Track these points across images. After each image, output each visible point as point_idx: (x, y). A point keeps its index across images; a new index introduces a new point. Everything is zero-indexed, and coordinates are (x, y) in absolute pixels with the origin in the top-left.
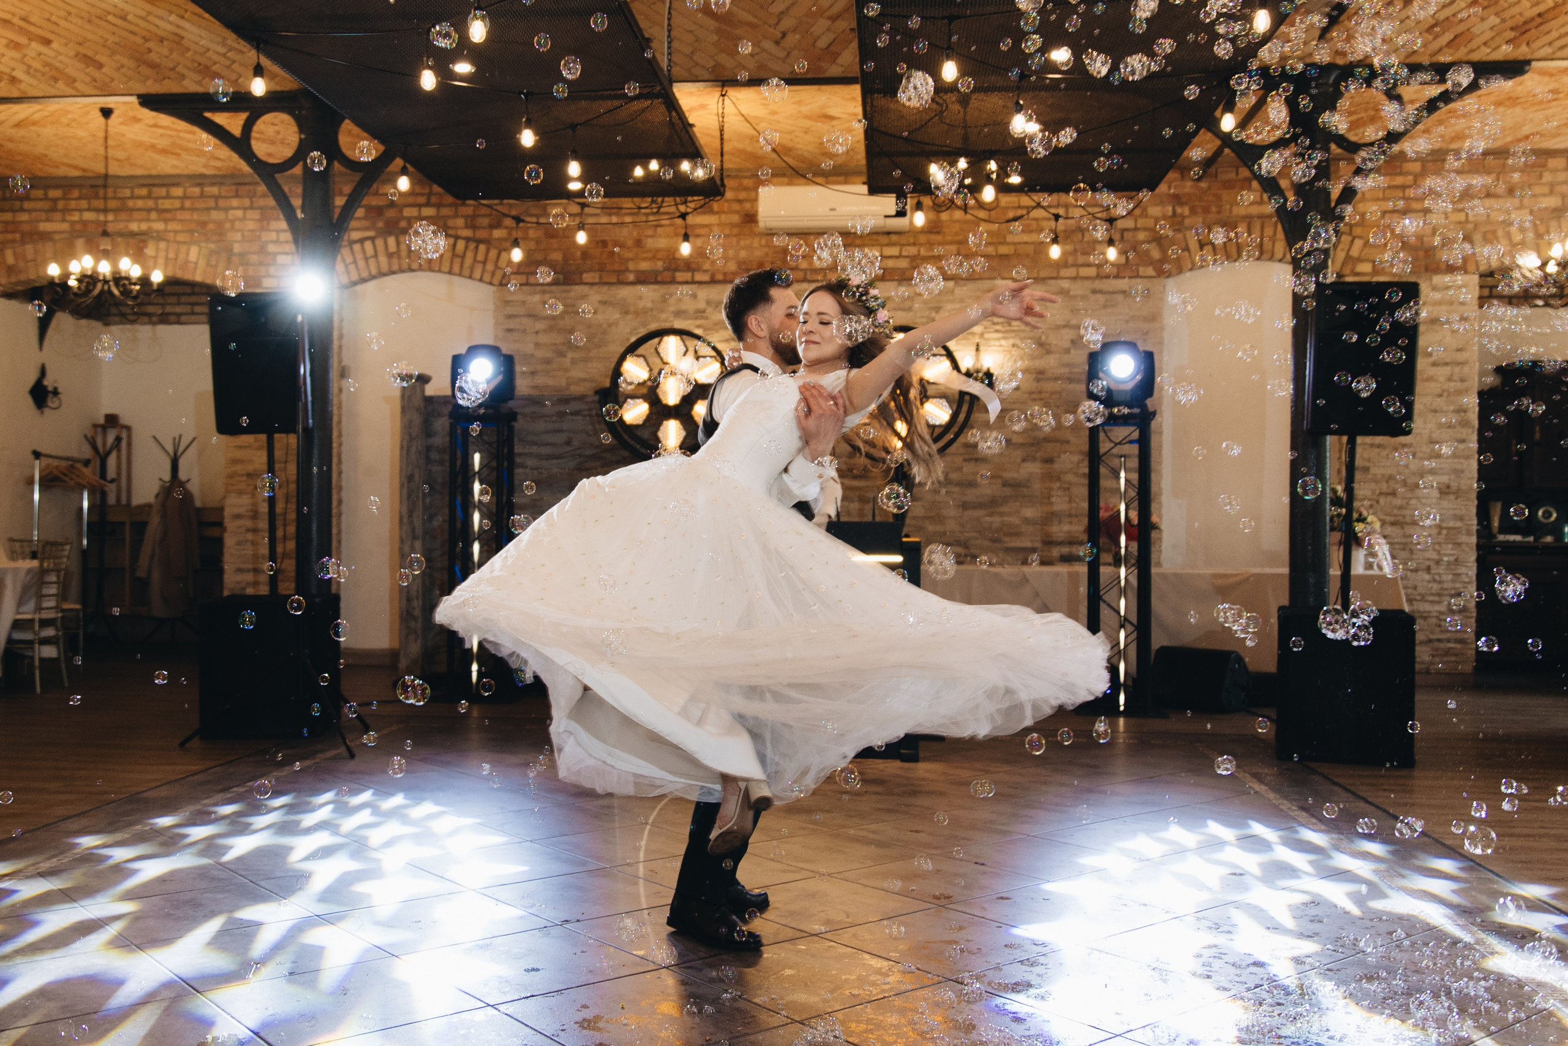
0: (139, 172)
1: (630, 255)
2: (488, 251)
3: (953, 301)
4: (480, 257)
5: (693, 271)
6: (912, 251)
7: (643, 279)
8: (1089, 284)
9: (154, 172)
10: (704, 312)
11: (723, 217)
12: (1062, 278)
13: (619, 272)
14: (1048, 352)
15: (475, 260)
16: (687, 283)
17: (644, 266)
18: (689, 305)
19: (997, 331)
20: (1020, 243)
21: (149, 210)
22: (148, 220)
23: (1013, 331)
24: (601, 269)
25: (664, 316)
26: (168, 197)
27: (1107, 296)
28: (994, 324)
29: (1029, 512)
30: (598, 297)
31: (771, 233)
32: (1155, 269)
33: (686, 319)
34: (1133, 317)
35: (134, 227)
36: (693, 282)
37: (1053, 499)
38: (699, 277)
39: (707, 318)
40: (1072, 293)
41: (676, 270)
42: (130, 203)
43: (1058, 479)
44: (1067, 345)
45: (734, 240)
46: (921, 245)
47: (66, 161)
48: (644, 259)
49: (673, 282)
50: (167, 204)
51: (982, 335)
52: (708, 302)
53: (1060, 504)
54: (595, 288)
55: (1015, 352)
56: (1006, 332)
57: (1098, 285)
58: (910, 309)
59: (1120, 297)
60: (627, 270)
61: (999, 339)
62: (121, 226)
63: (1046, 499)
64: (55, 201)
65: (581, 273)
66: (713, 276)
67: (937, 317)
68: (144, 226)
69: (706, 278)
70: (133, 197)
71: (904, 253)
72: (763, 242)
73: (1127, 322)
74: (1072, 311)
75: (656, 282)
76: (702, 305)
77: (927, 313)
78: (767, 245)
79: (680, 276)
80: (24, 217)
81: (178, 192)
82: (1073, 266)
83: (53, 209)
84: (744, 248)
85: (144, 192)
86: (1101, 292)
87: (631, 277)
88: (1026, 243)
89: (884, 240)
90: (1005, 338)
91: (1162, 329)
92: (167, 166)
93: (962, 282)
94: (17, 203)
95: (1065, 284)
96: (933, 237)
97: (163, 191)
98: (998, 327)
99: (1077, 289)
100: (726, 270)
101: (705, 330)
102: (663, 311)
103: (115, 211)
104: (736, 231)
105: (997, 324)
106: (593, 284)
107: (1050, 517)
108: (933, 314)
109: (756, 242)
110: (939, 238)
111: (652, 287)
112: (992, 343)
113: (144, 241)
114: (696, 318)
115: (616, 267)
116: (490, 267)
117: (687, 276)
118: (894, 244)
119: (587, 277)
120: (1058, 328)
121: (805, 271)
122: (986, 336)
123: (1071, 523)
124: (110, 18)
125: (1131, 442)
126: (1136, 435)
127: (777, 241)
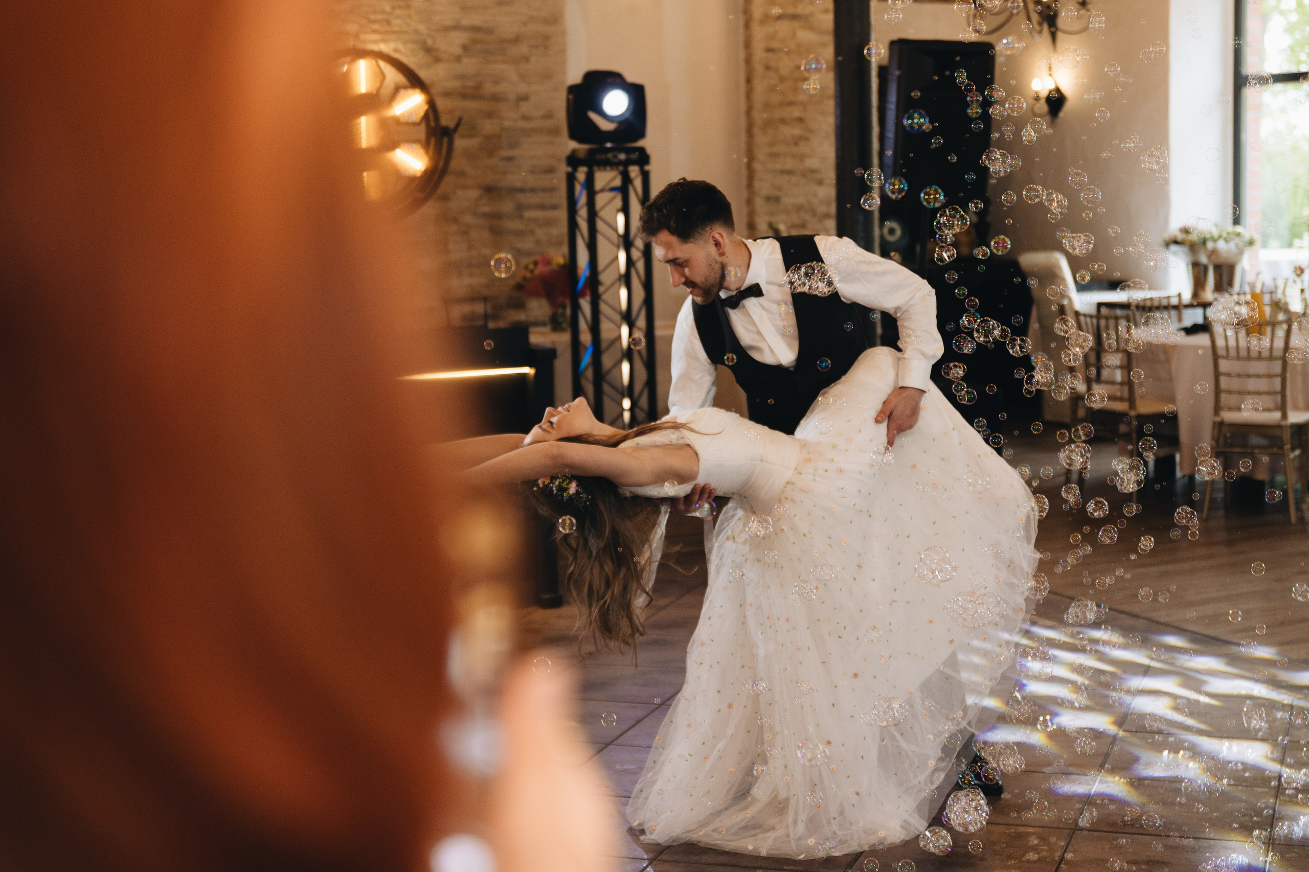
14: (437, 60)
19: (375, 31)
23: (394, 32)
34: (532, 19)
44: (458, 51)
56: (387, 32)
73: (525, 24)
91: (564, 33)
105: (375, 22)
120: (446, 29)
123: (471, 275)
125: (613, 189)
126: (618, 182)
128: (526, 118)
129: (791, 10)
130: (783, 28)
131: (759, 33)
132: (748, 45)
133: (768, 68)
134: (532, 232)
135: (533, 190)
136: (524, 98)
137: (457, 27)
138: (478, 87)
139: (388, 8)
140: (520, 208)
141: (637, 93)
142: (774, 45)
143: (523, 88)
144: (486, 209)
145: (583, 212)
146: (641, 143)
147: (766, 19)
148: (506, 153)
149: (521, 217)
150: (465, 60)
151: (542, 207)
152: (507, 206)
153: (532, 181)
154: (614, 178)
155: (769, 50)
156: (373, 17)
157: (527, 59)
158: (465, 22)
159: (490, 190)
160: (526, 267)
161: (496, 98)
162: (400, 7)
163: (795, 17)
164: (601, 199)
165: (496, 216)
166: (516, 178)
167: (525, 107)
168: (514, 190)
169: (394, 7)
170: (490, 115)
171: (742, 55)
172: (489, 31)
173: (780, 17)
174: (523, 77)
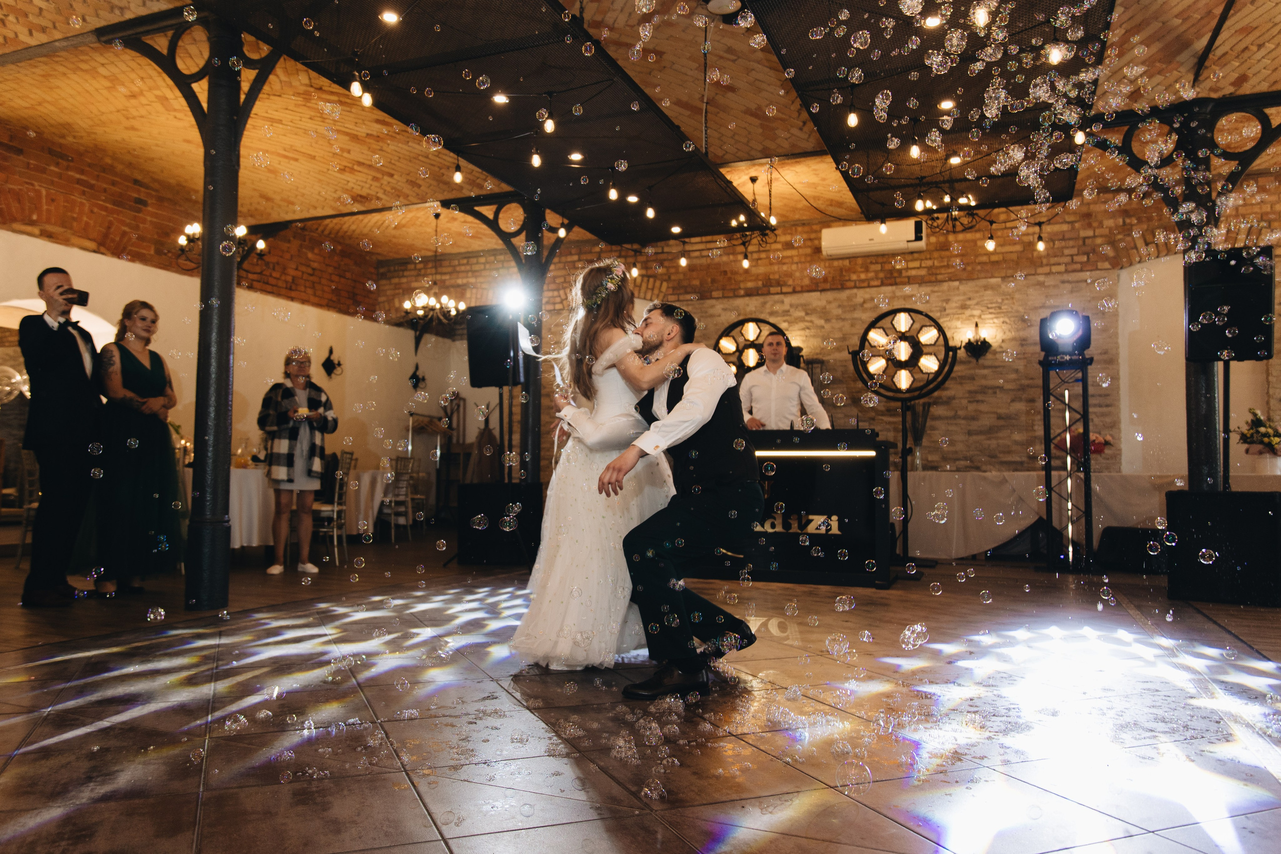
0: (462, 250)
1: (741, 279)
2: (655, 282)
3: (959, 295)
4: (650, 286)
5: (781, 286)
6: (929, 263)
7: (750, 293)
8: (1059, 277)
9: (470, 250)
10: (788, 311)
11: (801, 250)
12: (1039, 274)
13: (734, 290)
15: (647, 288)
16: (778, 294)
17: (750, 285)
19: (991, 313)
20: (1007, 253)
21: (467, 272)
22: (467, 277)
23: (1001, 313)
24: (723, 289)
26: (477, 263)
27: (1073, 285)
28: (988, 308)
30: (722, 306)
31: (832, 258)
32: (1110, 264)
34: (1094, 298)
35: (460, 281)
36: (782, 293)
37: (1036, 427)
38: (785, 290)
40: (1046, 284)
42: (458, 269)
45: (807, 266)
46: (935, 258)
47: (424, 247)
48: (751, 281)
49: (769, 293)
50: (476, 267)
51: (980, 317)
52: (791, 306)
54: (720, 301)
55: (1005, 327)
56: (998, 313)
57: (1066, 277)
59: (1082, 285)
60: (740, 288)
61: (992, 319)
62: (453, 282)
63: (1030, 427)
64: (420, 270)
65: (711, 292)
66: (794, 288)
67: (947, 306)
68: (465, 281)
69: (790, 290)
70: (459, 265)
71: (923, 265)
72: (827, 264)
73: (1089, 301)
74: (1047, 296)
75: (758, 295)
77: (940, 304)
78: (829, 267)
79: (772, 290)
80: (404, 280)
81: (482, 260)
82: (1047, 265)
83: (419, 275)
84: (815, 269)
85: (465, 261)
86: (1068, 282)
87: (742, 292)
88: (1011, 252)
90: (997, 318)
92: (476, 245)
93: (964, 282)
94: (401, 273)
95: (1041, 278)
96: (944, 253)
97: (474, 260)
98: (991, 311)
99: (1051, 281)
100: (803, 284)
101: (790, 322)
103: (450, 273)
104: (808, 259)
105: (991, 308)
106: (717, 298)
107: (1033, 440)
108: (944, 304)
109: (821, 265)
110: (947, 253)
111: (754, 298)
112: (988, 321)
113: (465, 290)
115: (733, 287)
116: (656, 291)
117: (778, 289)
118: (916, 260)
119: (715, 294)
121: (855, 281)
122: (983, 317)
124: (420, 158)
126: (1080, 375)
127: (836, 263)
139: (1000, 300)
156: (990, 306)
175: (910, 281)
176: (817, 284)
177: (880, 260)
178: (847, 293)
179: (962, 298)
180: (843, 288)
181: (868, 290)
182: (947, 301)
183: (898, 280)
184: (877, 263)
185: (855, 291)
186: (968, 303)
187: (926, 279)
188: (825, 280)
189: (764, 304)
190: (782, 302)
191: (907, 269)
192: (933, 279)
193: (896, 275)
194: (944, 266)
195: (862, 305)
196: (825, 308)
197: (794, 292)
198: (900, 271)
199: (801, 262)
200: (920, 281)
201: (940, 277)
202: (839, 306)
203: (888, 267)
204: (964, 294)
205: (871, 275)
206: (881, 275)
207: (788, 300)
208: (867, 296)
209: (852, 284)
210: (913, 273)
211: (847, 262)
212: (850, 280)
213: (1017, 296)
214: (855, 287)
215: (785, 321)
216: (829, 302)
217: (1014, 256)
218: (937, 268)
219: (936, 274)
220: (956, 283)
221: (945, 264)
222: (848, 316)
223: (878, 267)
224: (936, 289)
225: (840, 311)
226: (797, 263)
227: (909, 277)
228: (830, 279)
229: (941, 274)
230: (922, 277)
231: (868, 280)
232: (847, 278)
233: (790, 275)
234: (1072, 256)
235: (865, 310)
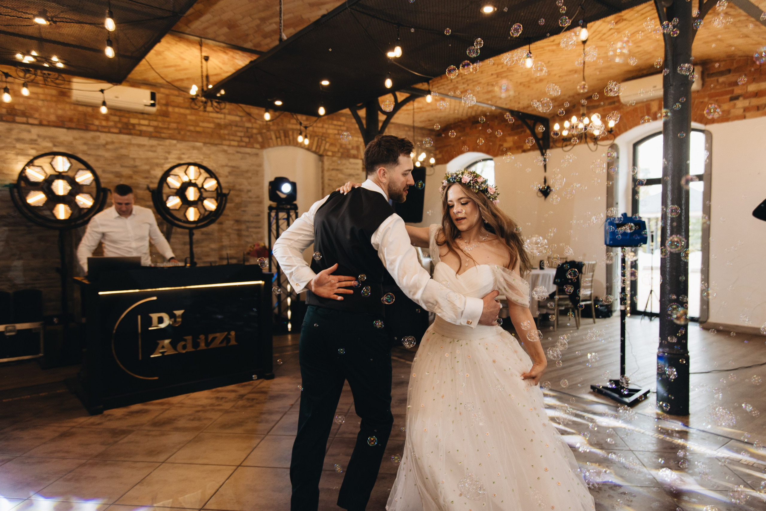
5: (27, 117)
6: (155, 123)
8: (235, 149)
10: (36, 140)
12: (224, 145)
16: (23, 123)
18: (25, 136)
25: (9, 140)
27: (243, 155)
29: (213, 246)
31: (78, 104)
32: (260, 145)
33: (24, 143)
34: (253, 165)
36: (28, 123)
37: (223, 240)
38: (31, 121)
39: (38, 144)
40: (228, 152)
41: (16, 115)
43: (225, 231)
44: (227, 174)
45: (54, 104)
46: (159, 121)
49: (14, 121)
53: (226, 242)
57: (239, 149)
58: (155, 151)
59: (247, 156)
63: (220, 240)
66: (41, 121)
69: (36, 122)
71: (151, 124)
73: (250, 166)
76: (35, 137)
78: (75, 110)
79: (18, 119)
84: (61, 109)
86: (240, 153)
89: (140, 116)
91: (263, 170)
93: (180, 141)
95: (225, 148)
99: (231, 150)
100: (49, 119)
102: (8, 138)
104: (54, 99)
107: (222, 248)
109: (67, 107)
114: (32, 144)
117: (24, 120)
118: (147, 119)
120: (223, 166)
121: (97, 126)
123: (230, 250)
125: (284, 219)
127: (80, 108)
128: (250, 197)
129: (336, 168)
130: (334, 173)
131: (326, 174)
132: (323, 178)
133: (329, 185)
134: (252, 236)
135: (252, 222)
136: (249, 191)
137: (227, 166)
138: (234, 186)
140: (248, 228)
141: (294, 185)
142: (331, 178)
143: (249, 188)
144: (236, 228)
145: (274, 227)
146: (295, 202)
147: (328, 170)
148: (243, 209)
149: (248, 231)
150: (229, 177)
151: (255, 228)
152: (243, 227)
153: (252, 219)
154: (284, 215)
155: (329, 180)
157: (250, 178)
158: (230, 164)
159: (238, 221)
160: (251, 247)
161: (240, 190)
162: (207, 158)
163: (337, 170)
164: (281, 222)
165: (239, 230)
166: (246, 218)
167: (250, 194)
168: (246, 222)
169: (204, 158)
170: (238, 196)
171: (321, 181)
172: (238, 168)
173: (333, 169)
174: (249, 184)
175: (141, 134)
176: (63, 122)
177: (118, 113)
178: (92, 134)
179: (178, 152)
180: (86, 128)
181: (109, 135)
182: (169, 153)
183: (133, 132)
184: (115, 115)
185: (98, 134)
186: (183, 156)
187: (154, 134)
188: (71, 120)
189: (10, 130)
190: (29, 131)
191: (140, 125)
192: (158, 135)
193: (131, 127)
194: (165, 128)
195: (104, 145)
196: (71, 143)
197: (41, 124)
198: (134, 125)
199: (47, 101)
200: (150, 136)
201: (163, 135)
202: (85, 144)
203: (125, 120)
204: (180, 150)
205: (111, 124)
206: (119, 125)
207: (35, 131)
208: (109, 140)
209: (95, 128)
210: (144, 128)
211: (90, 110)
212: (93, 124)
213: (212, 156)
214: (97, 131)
215: (33, 149)
216: (75, 139)
217: (210, 130)
218: (161, 128)
219: (160, 133)
220: (174, 142)
221: (166, 126)
222: (93, 152)
223: (117, 119)
224: (161, 143)
225: (85, 148)
226: (43, 100)
227: (141, 131)
228: (75, 120)
229: (163, 133)
230: (151, 132)
231: (109, 127)
232: (90, 122)
233: (37, 110)
234: (241, 137)
235: (108, 150)
